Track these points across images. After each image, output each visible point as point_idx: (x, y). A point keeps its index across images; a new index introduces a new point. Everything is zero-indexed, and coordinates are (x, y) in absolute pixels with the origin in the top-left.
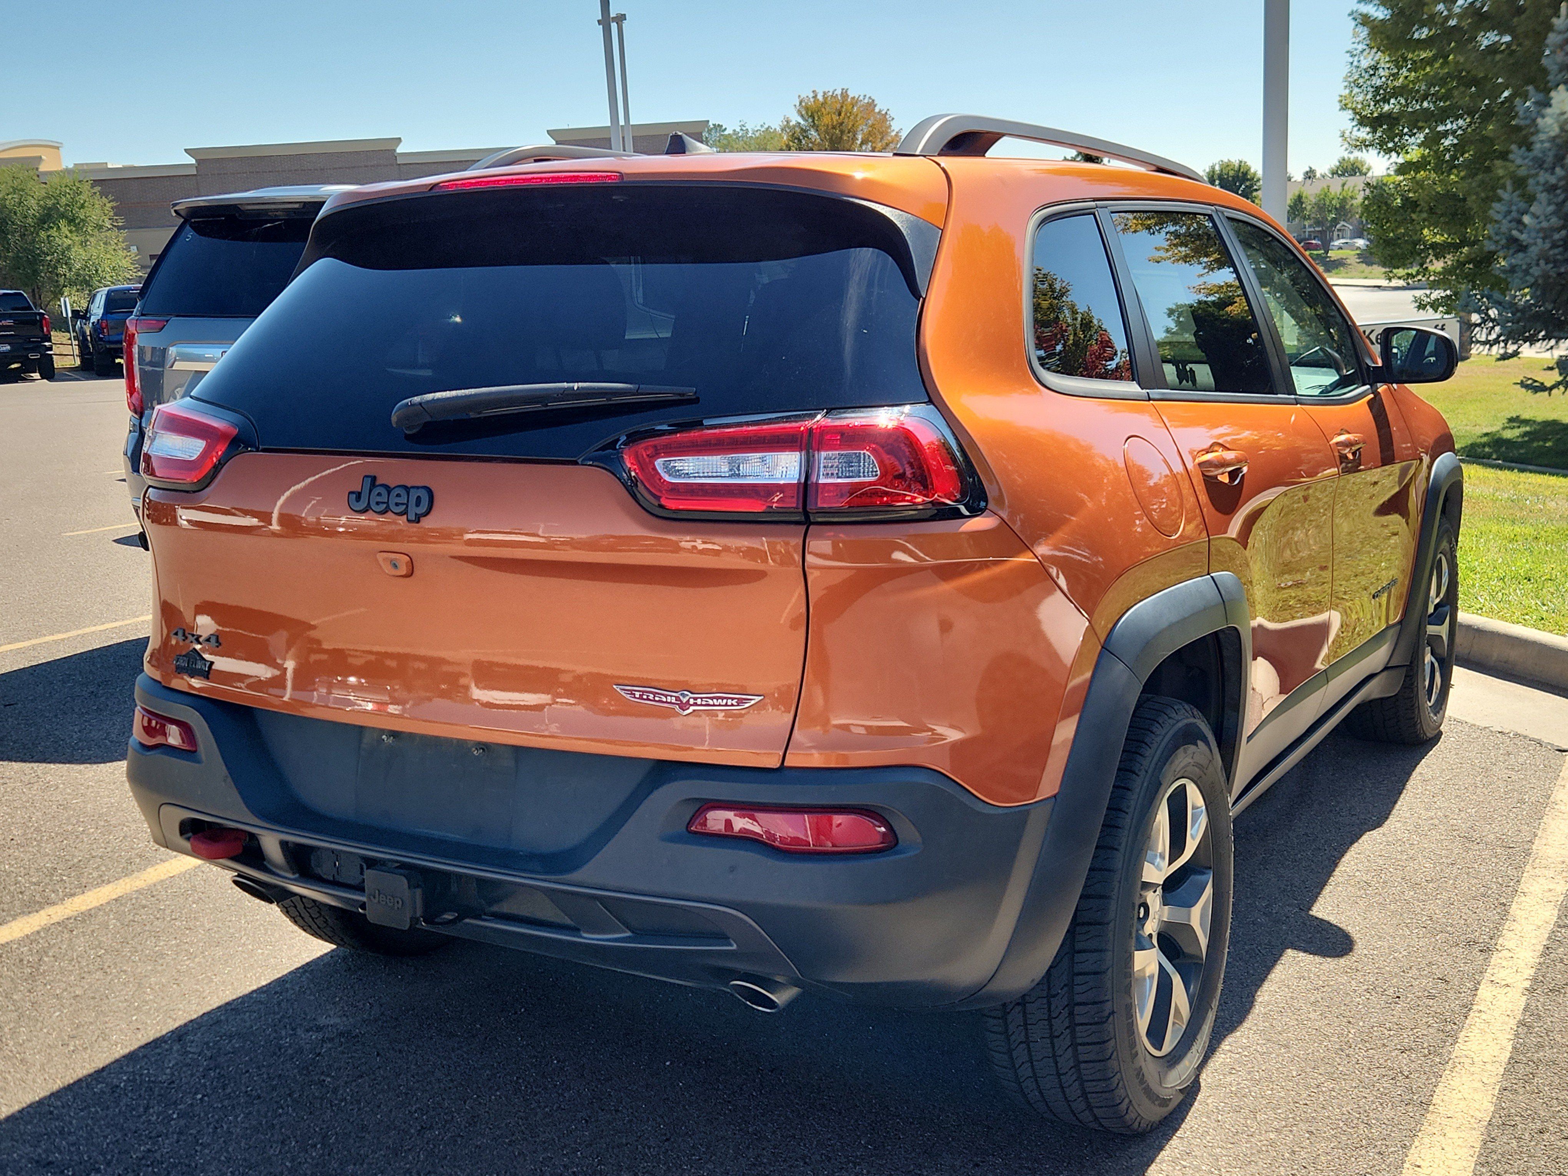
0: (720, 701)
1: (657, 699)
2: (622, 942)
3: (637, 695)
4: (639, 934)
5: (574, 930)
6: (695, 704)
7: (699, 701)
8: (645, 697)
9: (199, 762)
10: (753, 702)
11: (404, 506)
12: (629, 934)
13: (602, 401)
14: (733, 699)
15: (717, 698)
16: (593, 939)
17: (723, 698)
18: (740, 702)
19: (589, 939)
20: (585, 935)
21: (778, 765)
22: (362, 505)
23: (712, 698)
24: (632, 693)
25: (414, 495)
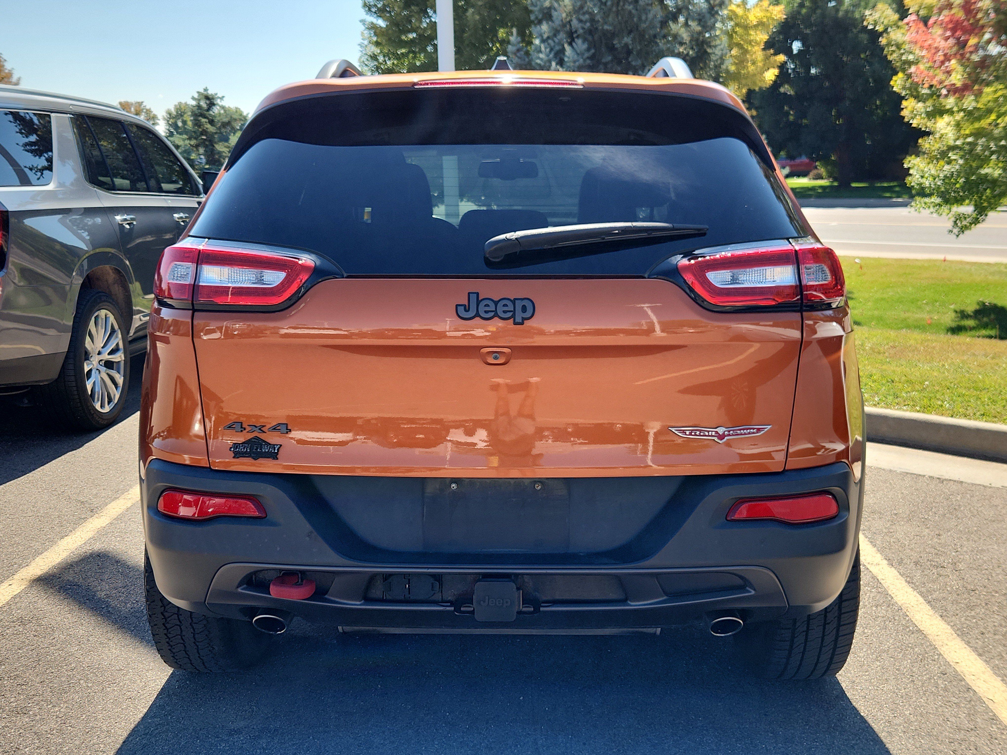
0: (745, 431)
1: (702, 434)
2: (659, 604)
3: (688, 433)
4: (674, 595)
5: (623, 601)
6: (729, 435)
7: (731, 432)
8: (693, 434)
9: (274, 524)
10: (766, 430)
11: (512, 313)
12: (665, 598)
13: (644, 235)
14: (754, 429)
15: (744, 429)
16: (639, 605)
17: (747, 429)
18: (759, 430)
19: (634, 606)
20: (632, 604)
21: (782, 469)
22: (471, 313)
23: (740, 430)
24: (684, 432)
25: (519, 305)
